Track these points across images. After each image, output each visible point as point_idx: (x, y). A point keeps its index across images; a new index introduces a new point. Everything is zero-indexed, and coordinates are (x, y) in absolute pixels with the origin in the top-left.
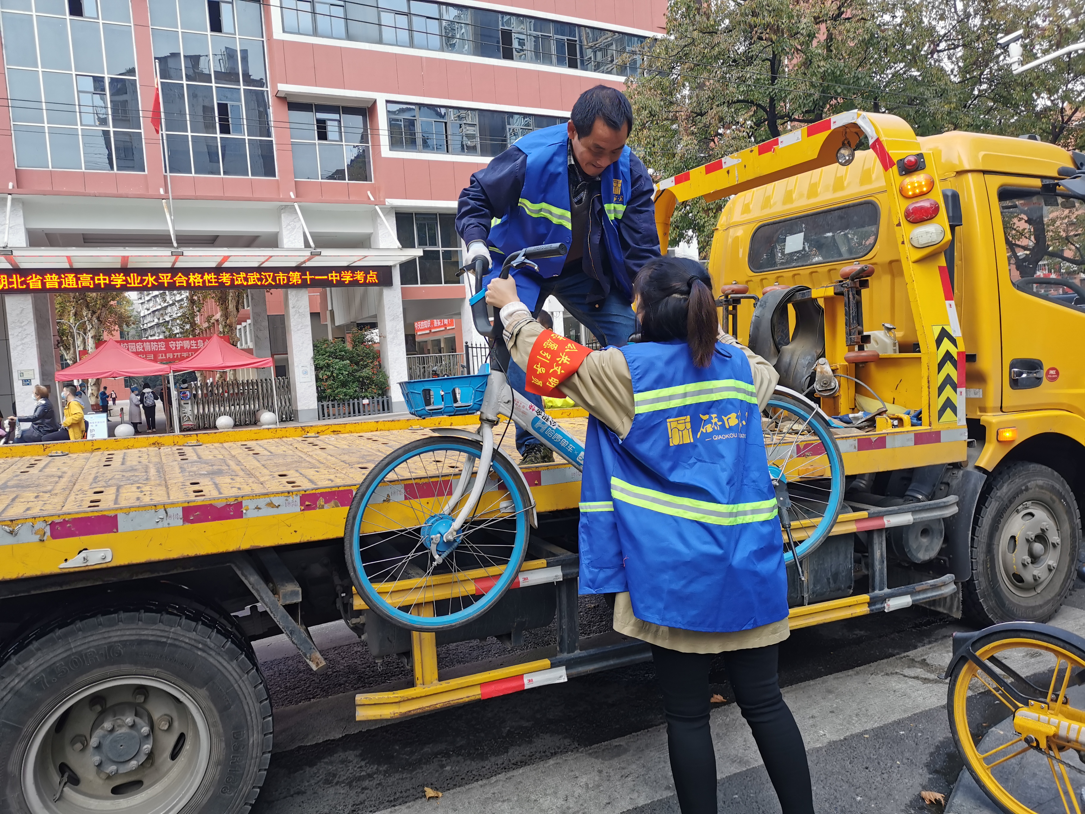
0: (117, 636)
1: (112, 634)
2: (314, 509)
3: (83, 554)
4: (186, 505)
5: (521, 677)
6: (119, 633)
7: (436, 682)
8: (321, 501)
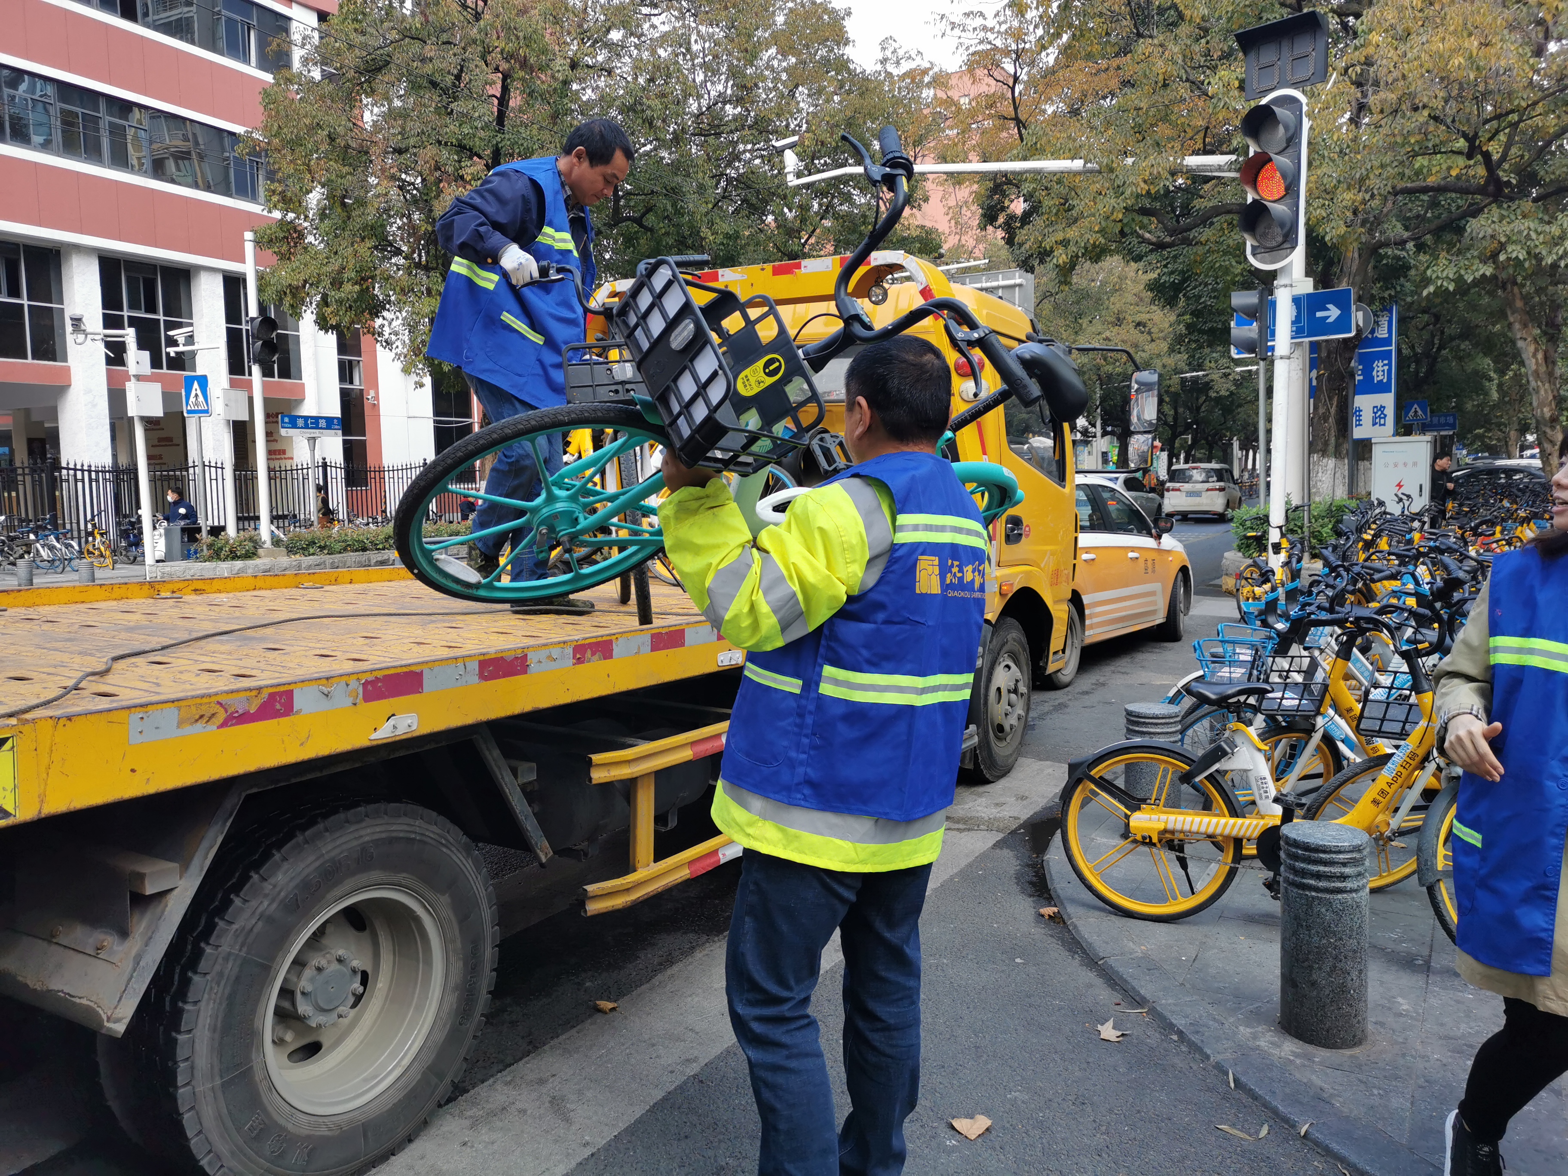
0: (367, 835)
1: (362, 833)
2: (583, 662)
3: (392, 721)
4: (482, 658)
5: (715, 852)
6: (369, 831)
7: (652, 864)
8: (589, 653)
